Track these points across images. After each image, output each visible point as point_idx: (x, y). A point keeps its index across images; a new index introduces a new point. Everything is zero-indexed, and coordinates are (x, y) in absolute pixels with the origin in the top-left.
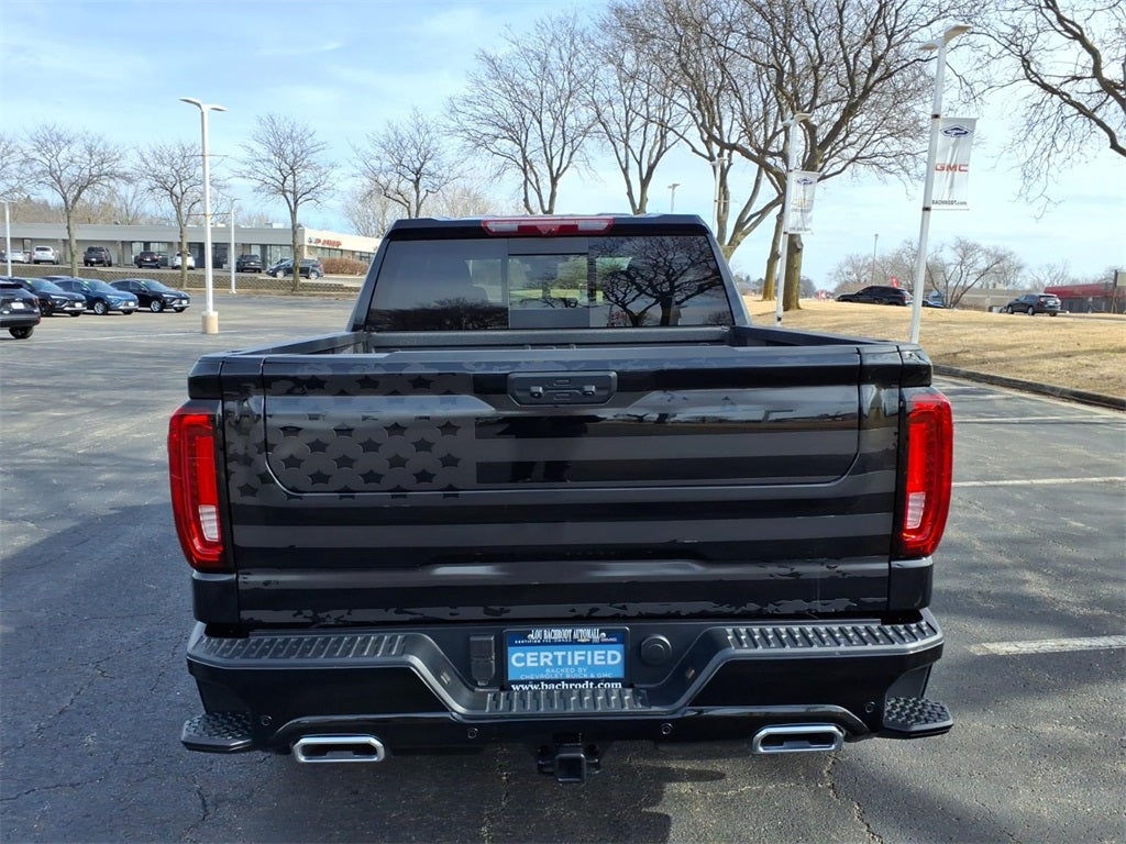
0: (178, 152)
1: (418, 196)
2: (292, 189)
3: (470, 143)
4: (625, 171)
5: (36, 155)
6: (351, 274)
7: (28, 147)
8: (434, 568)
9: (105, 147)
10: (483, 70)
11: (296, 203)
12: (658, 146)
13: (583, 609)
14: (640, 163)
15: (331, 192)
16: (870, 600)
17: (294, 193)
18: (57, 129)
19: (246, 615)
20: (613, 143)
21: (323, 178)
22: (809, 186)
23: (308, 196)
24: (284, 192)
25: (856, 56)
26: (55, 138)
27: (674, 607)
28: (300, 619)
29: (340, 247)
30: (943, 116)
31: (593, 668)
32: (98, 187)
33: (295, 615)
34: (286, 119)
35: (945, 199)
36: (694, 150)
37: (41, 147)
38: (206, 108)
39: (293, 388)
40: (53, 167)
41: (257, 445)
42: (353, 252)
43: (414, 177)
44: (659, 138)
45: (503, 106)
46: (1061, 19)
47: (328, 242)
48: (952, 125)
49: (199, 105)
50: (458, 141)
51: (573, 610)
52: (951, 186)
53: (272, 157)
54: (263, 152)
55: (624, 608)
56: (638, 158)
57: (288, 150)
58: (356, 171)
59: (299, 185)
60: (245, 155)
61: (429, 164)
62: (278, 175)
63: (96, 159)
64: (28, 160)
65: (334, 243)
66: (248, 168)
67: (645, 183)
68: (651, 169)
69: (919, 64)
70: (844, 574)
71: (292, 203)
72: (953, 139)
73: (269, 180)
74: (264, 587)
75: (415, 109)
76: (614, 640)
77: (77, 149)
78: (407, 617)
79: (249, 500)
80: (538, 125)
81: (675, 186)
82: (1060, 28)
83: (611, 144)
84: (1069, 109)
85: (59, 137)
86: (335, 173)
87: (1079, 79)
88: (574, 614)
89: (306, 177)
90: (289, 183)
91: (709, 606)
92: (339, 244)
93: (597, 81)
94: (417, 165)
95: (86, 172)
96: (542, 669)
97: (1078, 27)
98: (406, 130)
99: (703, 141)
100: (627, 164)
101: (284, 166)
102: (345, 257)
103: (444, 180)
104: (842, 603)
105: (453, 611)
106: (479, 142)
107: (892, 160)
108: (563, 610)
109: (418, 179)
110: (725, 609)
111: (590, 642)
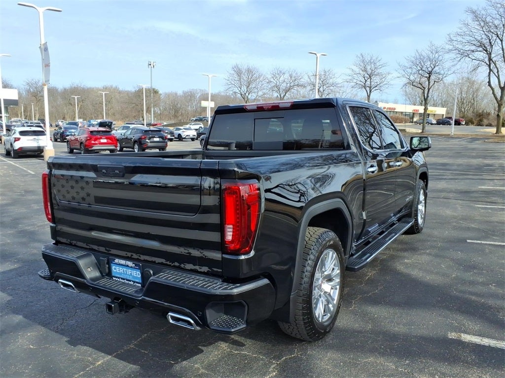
0: (323, 73)
1: (429, 84)
2: (369, 86)
3: (459, 56)
5: (272, 80)
6: (400, 123)
7: (269, 76)
8: (93, 232)
9: (297, 74)
10: (469, 18)
11: (370, 92)
13: (129, 254)
15: (387, 86)
16: (215, 269)
17: (370, 87)
18: (280, 69)
19: (57, 238)
21: (383, 80)
23: (376, 88)
24: (365, 88)
26: (279, 72)
27: (154, 259)
29: (395, 111)
31: (134, 277)
32: (293, 90)
33: (66, 241)
34: (368, 54)
37: (274, 76)
38: (318, 55)
40: (277, 84)
41: (53, 184)
42: (402, 113)
43: (428, 75)
45: (480, 35)
47: (390, 108)
49: (316, 54)
50: (452, 55)
51: (126, 254)
53: (361, 72)
54: (357, 70)
55: (140, 256)
57: (368, 68)
58: (399, 75)
59: (372, 83)
60: (349, 72)
61: (436, 68)
62: (363, 80)
63: (293, 79)
64: (270, 82)
65: (392, 109)
66: (350, 78)
70: (205, 256)
71: (369, 92)
73: (358, 82)
75: (431, 43)
76: (137, 268)
77: (287, 76)
80: (500, 42)
85: (280, 72)
86: (390, 77)
88: (126, 256)
89: (376, 80)
90: (368, 83)
91: (163, 261)
92: (395, 109)
94: (430, 69)
95: (289, 85)
96: (121, 274)
98: (426, 53)
101: (366, 75)
102: (397, 115)
103: (445, 75)
104: (205, 269)
105: (98, 247)
106: (464, 54)
108: (124, 253)
109: (430, 76)
110: (168, 263)
111: (131, 267)
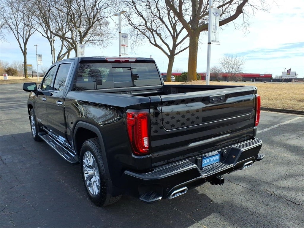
4: (18, 40)
8: (188, 145)
12: (28, 33)
14: (23, 38)
16: (251, 136)
19: (153, 165)
20: (13, 31)
22: (83, 48)
25: (90, 14)
28: (164, 163)
30: (121, 32)
31: (215, 160)
33: (163, 162)
35: (124, 53)
36: (43, 35)
39: (168, 104)
41: (160, 119)
44: (28, 30)
46: (138, 11)
48: (124, 35)
52: (125, 50)
56: (22, 37)
67: (25, 44)
68: (27, 40)
69: (105, 18)
72: (124, 38)
74: (157, 157)
76: (219, 153)
78: (185, 157)
79: (156, 134)
81: (36, 45)
82: (137, 13)
83: (12, 31)
84: (139, 32)
87: (140, 26)
88: (213, 149)
93: (5, 11)
96: (207, 163)
97: (141, 14)
99: (45, 33)
100: (18, 38)
105: (193, 153)
107: (97, 41)
108: (211, 149)
111: (215, 155)
